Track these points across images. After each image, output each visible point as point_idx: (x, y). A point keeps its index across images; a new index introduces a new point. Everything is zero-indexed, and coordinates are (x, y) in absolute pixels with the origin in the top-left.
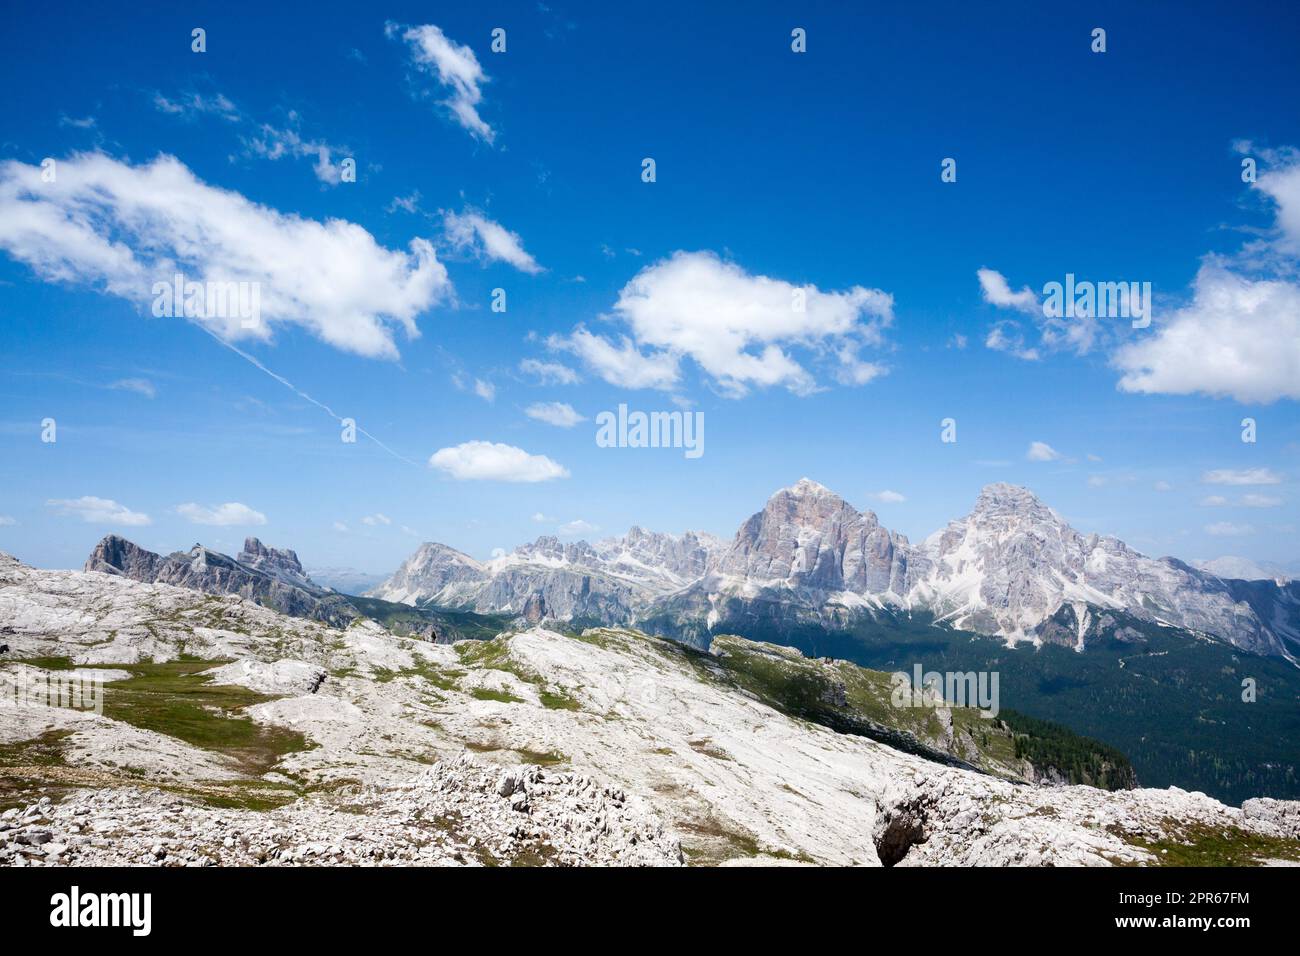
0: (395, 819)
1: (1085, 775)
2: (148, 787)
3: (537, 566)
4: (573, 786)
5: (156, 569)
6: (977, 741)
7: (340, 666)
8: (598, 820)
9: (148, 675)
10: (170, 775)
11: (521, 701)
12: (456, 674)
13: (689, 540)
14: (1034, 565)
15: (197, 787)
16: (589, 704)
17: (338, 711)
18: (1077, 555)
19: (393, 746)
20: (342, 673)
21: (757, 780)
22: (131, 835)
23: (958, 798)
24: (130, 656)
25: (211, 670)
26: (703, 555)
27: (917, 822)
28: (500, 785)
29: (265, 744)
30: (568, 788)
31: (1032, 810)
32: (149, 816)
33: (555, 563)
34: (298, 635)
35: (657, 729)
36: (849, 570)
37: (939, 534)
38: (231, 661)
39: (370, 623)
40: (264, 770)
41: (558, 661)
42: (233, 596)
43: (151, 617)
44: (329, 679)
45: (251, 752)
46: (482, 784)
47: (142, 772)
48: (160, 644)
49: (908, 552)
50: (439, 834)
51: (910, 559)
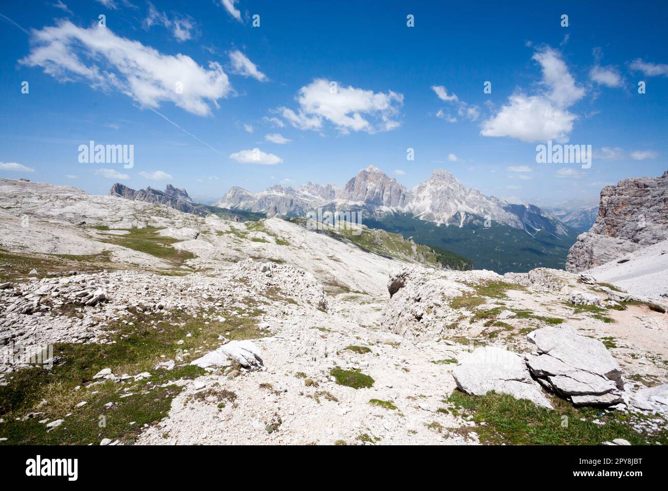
0: (226, 279)
1: (458, 267)
2: (141, 270)
3: (274, 195)
4: (287, 269)
5: (134, 195)
6: (424, 256)
7: (204, 230)
8: (295, 280)
9: (136, 233)
10: (148, 266)
11: (269, 242)
12: (246, 233)
13: (329, 187)
14: (449, 198)
15: (158, 270)
16: (293, 243)
17: (204, 245)
18: (463, 195)
19: (225, 257)
20: (205, 232)
21: (350, 269)
22: (136, 282)
23: (416, 273)
24: (129, 226)
25: (159, 231)
26: (334, 192)
27: (402, 281)
28: (261, 268)
29: (180, 256)
30: (285, 270)
31: (439, 277)
32: (141, 277)
33: (280, 194)
34: (188, 219)
35: (317, 252)
36: (385, 199)
37: (417, 186)
38: (165, 228)
39: (214, 215)
40: (180, 265)
41: (282, 229)
42: (164, 205)
43: (135, 212)
44: (200, 234)
45: (175, 259)
46: (255, 268)
47: (138, 265)
48: (139, 222)
49: (406, 193)
50: (241, 284)
51: (407, 195)
